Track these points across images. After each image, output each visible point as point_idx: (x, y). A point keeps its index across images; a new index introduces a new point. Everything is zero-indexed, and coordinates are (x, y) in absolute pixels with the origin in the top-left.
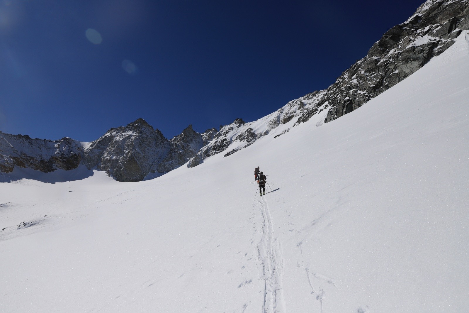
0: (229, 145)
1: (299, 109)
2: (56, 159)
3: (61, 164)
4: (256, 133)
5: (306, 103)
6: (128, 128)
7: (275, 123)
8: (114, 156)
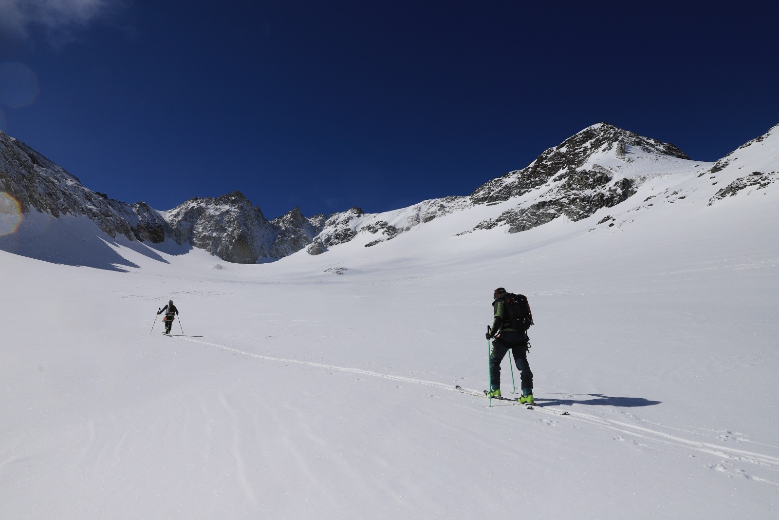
0: (354, 235)
1: (439, 210)
2: (142, 228)
3: (147, 234)
4: (397, 227)
5: (445, 206)
6: (222, 200)
7: (416, 220)
8: (213, 232)
